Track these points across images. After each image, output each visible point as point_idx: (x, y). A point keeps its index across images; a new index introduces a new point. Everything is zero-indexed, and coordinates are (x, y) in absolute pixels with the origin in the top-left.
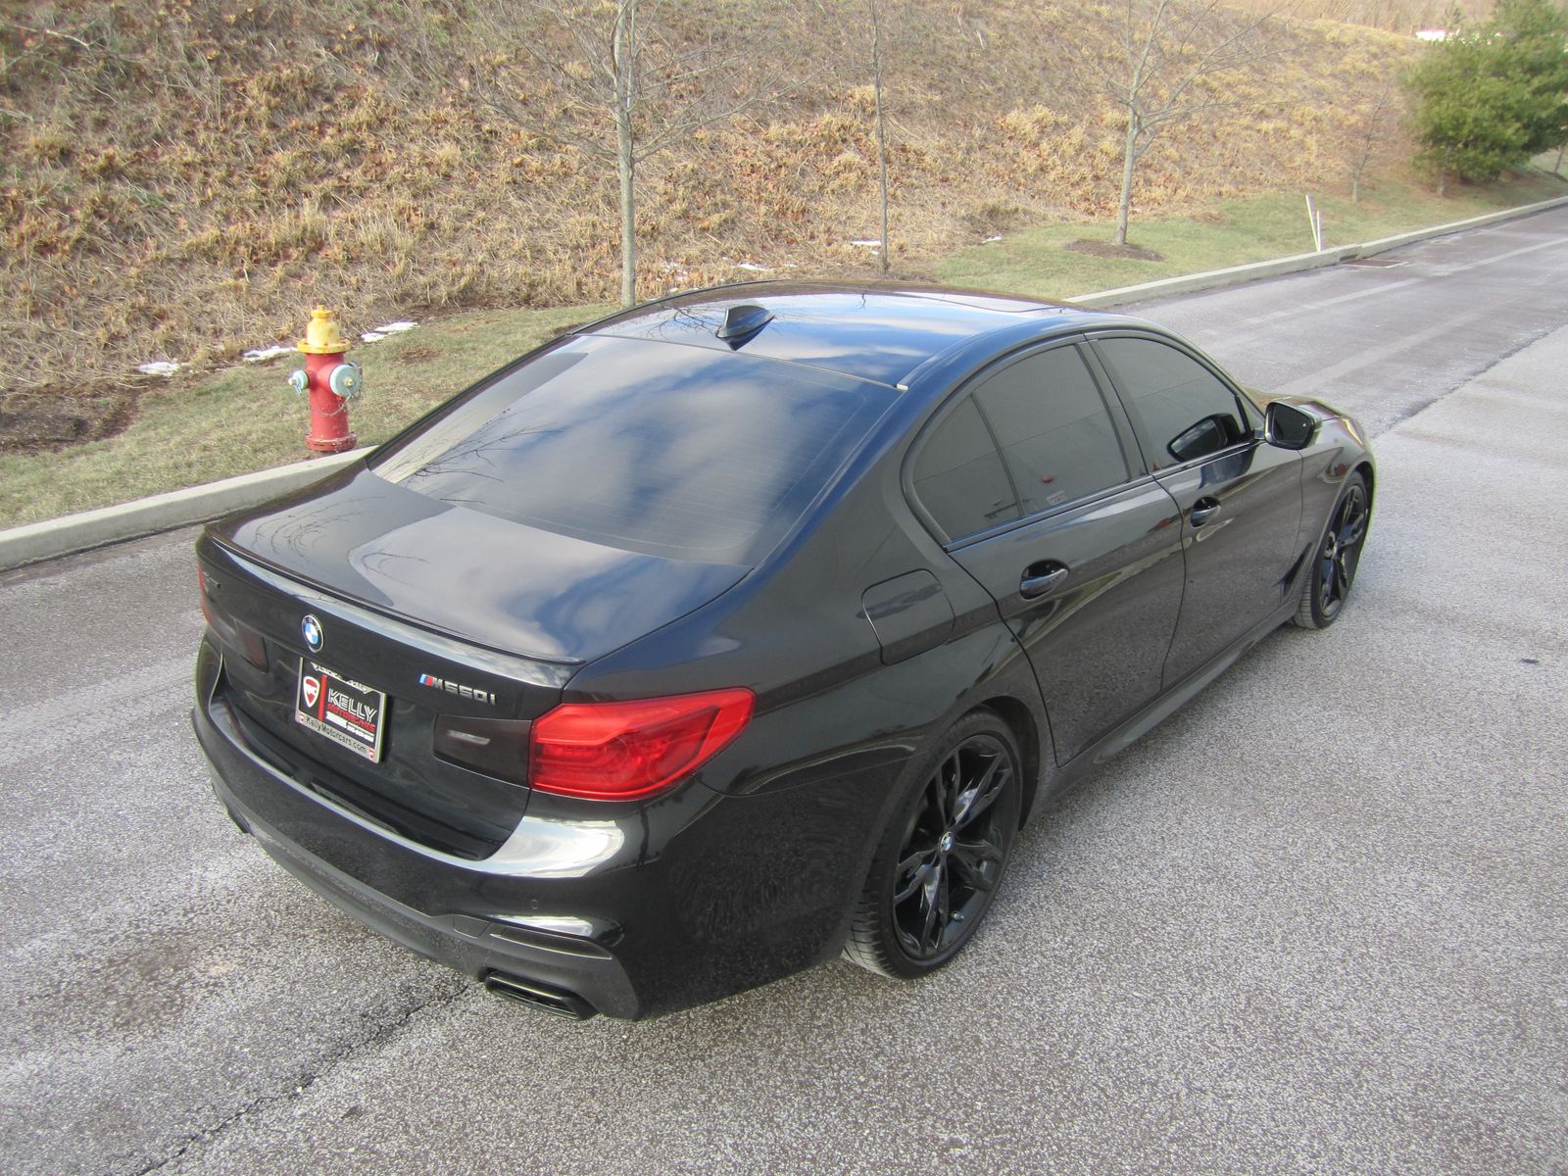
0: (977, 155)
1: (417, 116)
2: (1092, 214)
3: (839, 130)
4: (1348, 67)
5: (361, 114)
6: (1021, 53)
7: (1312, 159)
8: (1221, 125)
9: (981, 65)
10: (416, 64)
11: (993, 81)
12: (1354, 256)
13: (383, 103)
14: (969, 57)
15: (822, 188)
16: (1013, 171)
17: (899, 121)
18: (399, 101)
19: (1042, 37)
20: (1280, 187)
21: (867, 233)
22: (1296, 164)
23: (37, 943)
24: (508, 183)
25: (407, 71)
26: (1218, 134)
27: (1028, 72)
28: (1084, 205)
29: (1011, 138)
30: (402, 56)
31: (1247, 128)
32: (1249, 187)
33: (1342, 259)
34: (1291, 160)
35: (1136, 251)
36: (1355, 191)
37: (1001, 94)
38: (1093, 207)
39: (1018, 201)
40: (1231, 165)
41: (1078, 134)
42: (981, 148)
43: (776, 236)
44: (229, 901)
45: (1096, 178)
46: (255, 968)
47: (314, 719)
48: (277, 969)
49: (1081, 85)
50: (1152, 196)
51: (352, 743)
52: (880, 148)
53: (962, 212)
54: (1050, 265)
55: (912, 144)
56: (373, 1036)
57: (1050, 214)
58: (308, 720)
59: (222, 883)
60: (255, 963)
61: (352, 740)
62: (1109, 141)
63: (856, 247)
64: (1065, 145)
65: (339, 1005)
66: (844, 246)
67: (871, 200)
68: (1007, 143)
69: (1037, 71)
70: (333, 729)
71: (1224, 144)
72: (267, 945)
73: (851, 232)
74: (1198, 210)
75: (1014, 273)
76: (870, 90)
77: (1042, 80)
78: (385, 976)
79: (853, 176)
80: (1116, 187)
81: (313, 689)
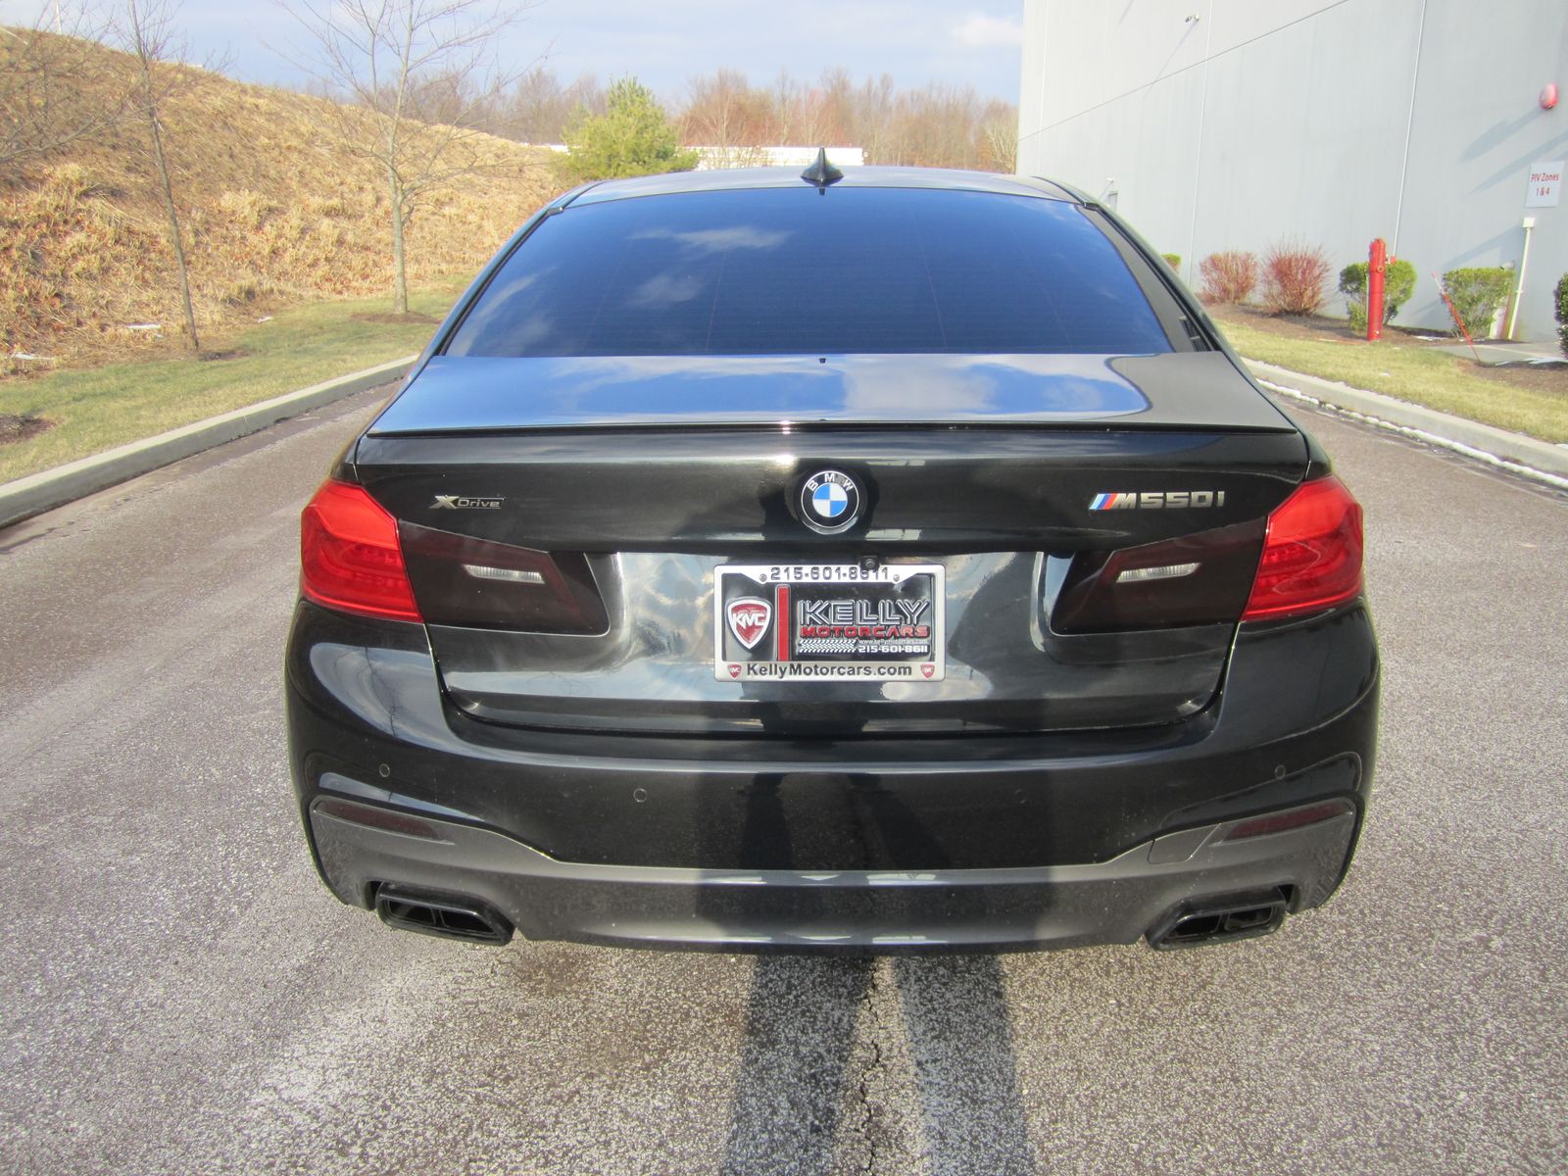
0: (206, 239)
2: (340, 293)
3: (55, 210)
6: (203, 140)
11: (187, 167)
15: (63, 272)
16: (249, 253)
17: (111, 202)
19: (218, 125)
21: (141, 317)
22: (486, 245)
27: (218, 159)
28: (328, 286)
29: (231, 222)
31: (434, 214)
37: (201, 179)
38: (339, 286)
39: (268, 283)
40: (436, 247)
41: (294, 219)
42: (208, 231)
43: (38, 324)
44: (385, 1107)
45: (327, 259)
46: (574, 1158)
47: (766, 664)
48: (607, 1143)
49: (273, 173)
50: (389, 274)
51: (874, 670)
52: (110, 231)
53: (221, 295)
54: (356, 333)
55: (136, 227)
56: (869, 1143)
57: (304, 294)
58: (749, 668)
59: (334, 1094)
60: (565, 1154)
61: (874, 665)
62: (326, 225)
63: (135, 331)
64: (287, 227)
65: (765, 1136)
66: (121, 330)
67: (124, 284)
68: (230, 226)
69: (226, 158)
70: (821, 664)
71: (421, 228)
72: (542, 1126)
73: (119, 317)
74: (436, 285)
75: (330, 342)
76: (72, 169)
77: (234, 166)
78: (762, 1079)
79: (94, 259)
80: (350, 268)
81: (755, 616)
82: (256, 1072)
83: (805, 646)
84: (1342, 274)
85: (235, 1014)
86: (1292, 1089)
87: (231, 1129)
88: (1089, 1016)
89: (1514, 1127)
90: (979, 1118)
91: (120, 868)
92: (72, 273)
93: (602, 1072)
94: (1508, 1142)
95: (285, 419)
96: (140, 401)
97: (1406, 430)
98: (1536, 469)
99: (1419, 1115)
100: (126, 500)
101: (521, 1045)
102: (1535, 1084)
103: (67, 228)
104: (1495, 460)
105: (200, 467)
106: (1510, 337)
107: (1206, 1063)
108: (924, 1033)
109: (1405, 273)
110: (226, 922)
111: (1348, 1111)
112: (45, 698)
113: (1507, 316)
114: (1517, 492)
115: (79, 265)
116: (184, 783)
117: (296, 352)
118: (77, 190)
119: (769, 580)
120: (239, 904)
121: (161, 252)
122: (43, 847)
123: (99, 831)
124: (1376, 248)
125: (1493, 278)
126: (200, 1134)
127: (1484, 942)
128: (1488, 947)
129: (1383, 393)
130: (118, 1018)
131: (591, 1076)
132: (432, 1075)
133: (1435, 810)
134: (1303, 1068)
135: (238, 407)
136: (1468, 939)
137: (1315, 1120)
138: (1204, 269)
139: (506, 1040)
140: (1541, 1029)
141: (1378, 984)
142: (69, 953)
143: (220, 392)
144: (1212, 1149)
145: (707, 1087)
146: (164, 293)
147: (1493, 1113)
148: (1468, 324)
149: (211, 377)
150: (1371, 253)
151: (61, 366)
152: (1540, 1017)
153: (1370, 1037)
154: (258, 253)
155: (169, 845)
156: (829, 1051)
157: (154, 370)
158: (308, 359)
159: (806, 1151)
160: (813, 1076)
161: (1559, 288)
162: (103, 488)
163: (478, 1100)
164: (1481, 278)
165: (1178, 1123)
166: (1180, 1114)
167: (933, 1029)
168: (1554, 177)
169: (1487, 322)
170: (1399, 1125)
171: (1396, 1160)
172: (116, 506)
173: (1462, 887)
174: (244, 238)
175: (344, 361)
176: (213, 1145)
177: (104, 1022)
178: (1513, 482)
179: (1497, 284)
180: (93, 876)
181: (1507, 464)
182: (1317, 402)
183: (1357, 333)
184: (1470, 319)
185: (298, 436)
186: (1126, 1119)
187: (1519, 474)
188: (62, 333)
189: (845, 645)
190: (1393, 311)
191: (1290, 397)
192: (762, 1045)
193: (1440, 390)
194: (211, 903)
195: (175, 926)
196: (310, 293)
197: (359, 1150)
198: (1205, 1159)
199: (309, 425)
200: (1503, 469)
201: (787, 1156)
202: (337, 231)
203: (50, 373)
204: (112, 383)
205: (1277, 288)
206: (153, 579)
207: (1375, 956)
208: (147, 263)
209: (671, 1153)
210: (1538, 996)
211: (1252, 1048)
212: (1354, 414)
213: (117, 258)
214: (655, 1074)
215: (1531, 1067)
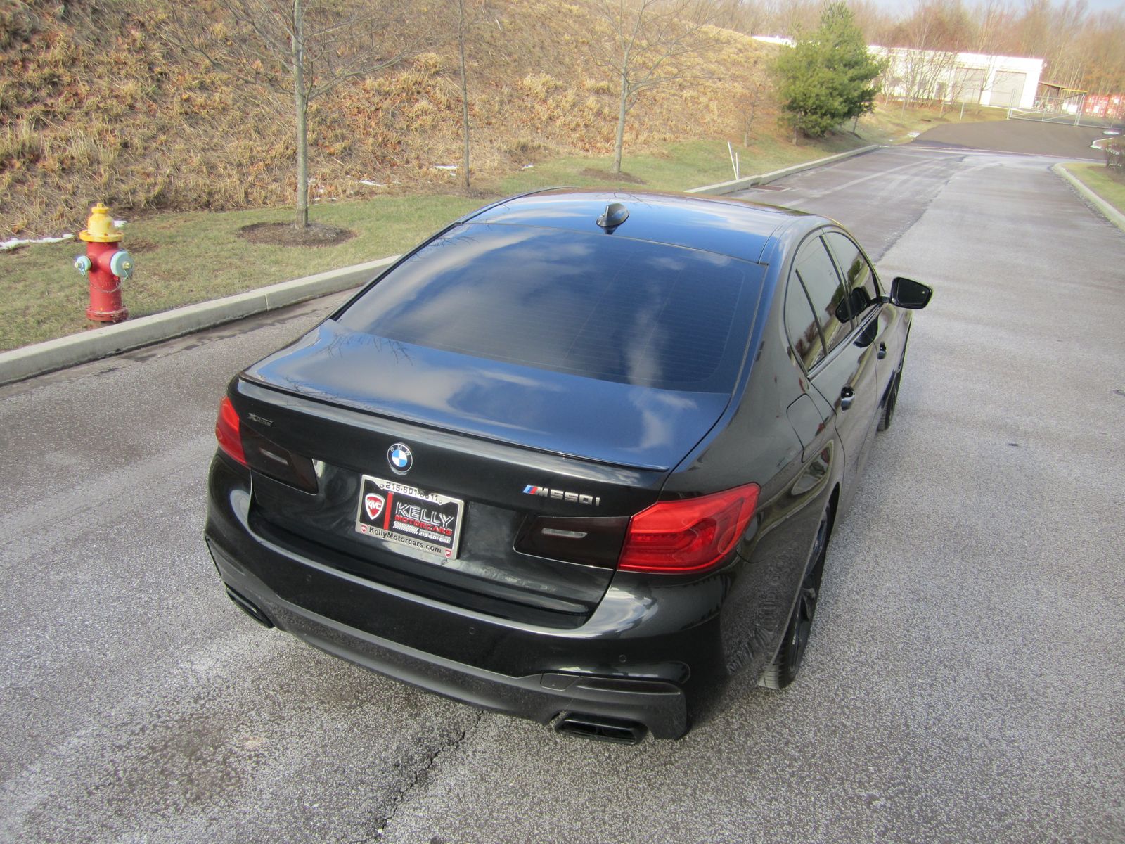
0: (507, 107)
1: (101, 58)
2: (587, 150)
3: (414, 84)
4: (726, 57)
5: (56, 53)
6: (526, 35)
7: (716, 118)
8: (657, 92)
9: (501, 42)
10: (95, 17)
11: (510, 55)
12: (757, 184)
13: (73, 46)
14: (492, 36)
15: (408, 126)
16: (533, 119)
17: (452, 79)
18: (85, 45)
19: (538, 25)
20: (700, 135)
21: (445, 160)
22: (706, 121)
23: (74, 741)
24: (181, 114)
25: (88, 21)
26: (657, 98)
27: (532, 49)
28: (581, 144)
29: (527, 95)
30: (83, 10)
31: (674, 95)
32: (681, 136)
33: (752, 185)
34: (703, 118)
35: (628, 177)
36: (745, 140)
37: (517, 64)
38: (587, 146)
39: (539, 141)
40: (668, 120)
41: (571, 95)
42: (509, 101)
43: (382, 161)
44: (228, 686)
45: (586, 126)
46: (283, 738)
47: (378, 529)
48: (302, 737)
49: (567, 60)
51: (425, 546)
52: (444, 99)
53: (505, 147)
56: (414, 780)
58: (370, 530)
59: (213, 673)
60: (281, 735)
61: (425, 543)
62: (592, 100)
63: (439, 170)
64: (564, 101)
65: (372, 759)
66: (431, 169)
67: (443, 137)
68: (526, 99)
69: (538, 49)
70: (402, 536)
71: (662, 106)
72: (283, 719)
73: (433, 159)
76: (431, 57)
77: (541, 55)
78: (395, 733)
79: (429, 119)
80: (600, 132)
81: (377, 504)
82: (190, 652)
83: (397, 525)
87: (163, 675)
90: (476, 788)
92: (413, 128)
93: (329, 702)
101: (305, 677)
103: (418, 97)
107: (620, 805)
115: (419, 123)
118: (433, 70)
119: (385, 488)
126: (150, 673)
127: (872, 799)
128: (869, 803)
130: (156, 608)
132: (256, 679)
134: (671, 828)
136: (863, 794)
139: (301, 672)
142: (159, 569)
145: (367, 727)
151: (384, 192)
154: (539, 119)
156: (439, 729)
159: (383, 773)
163: (267, 696)
166: (577, 825)
173: (902, 761)
174: (532, 108)
177: (150, 608)
186: (547, 817)
188: (395, 168)
189: (413, 530)
192: (411, 715)
196: (563, 150)
197: (203, 703)
202: (598, 106)
203: (375, 197)
204: (405, 209)
207: (790, 783)
208: (463, 123)
213: (444, 119)
214: (350, 712)
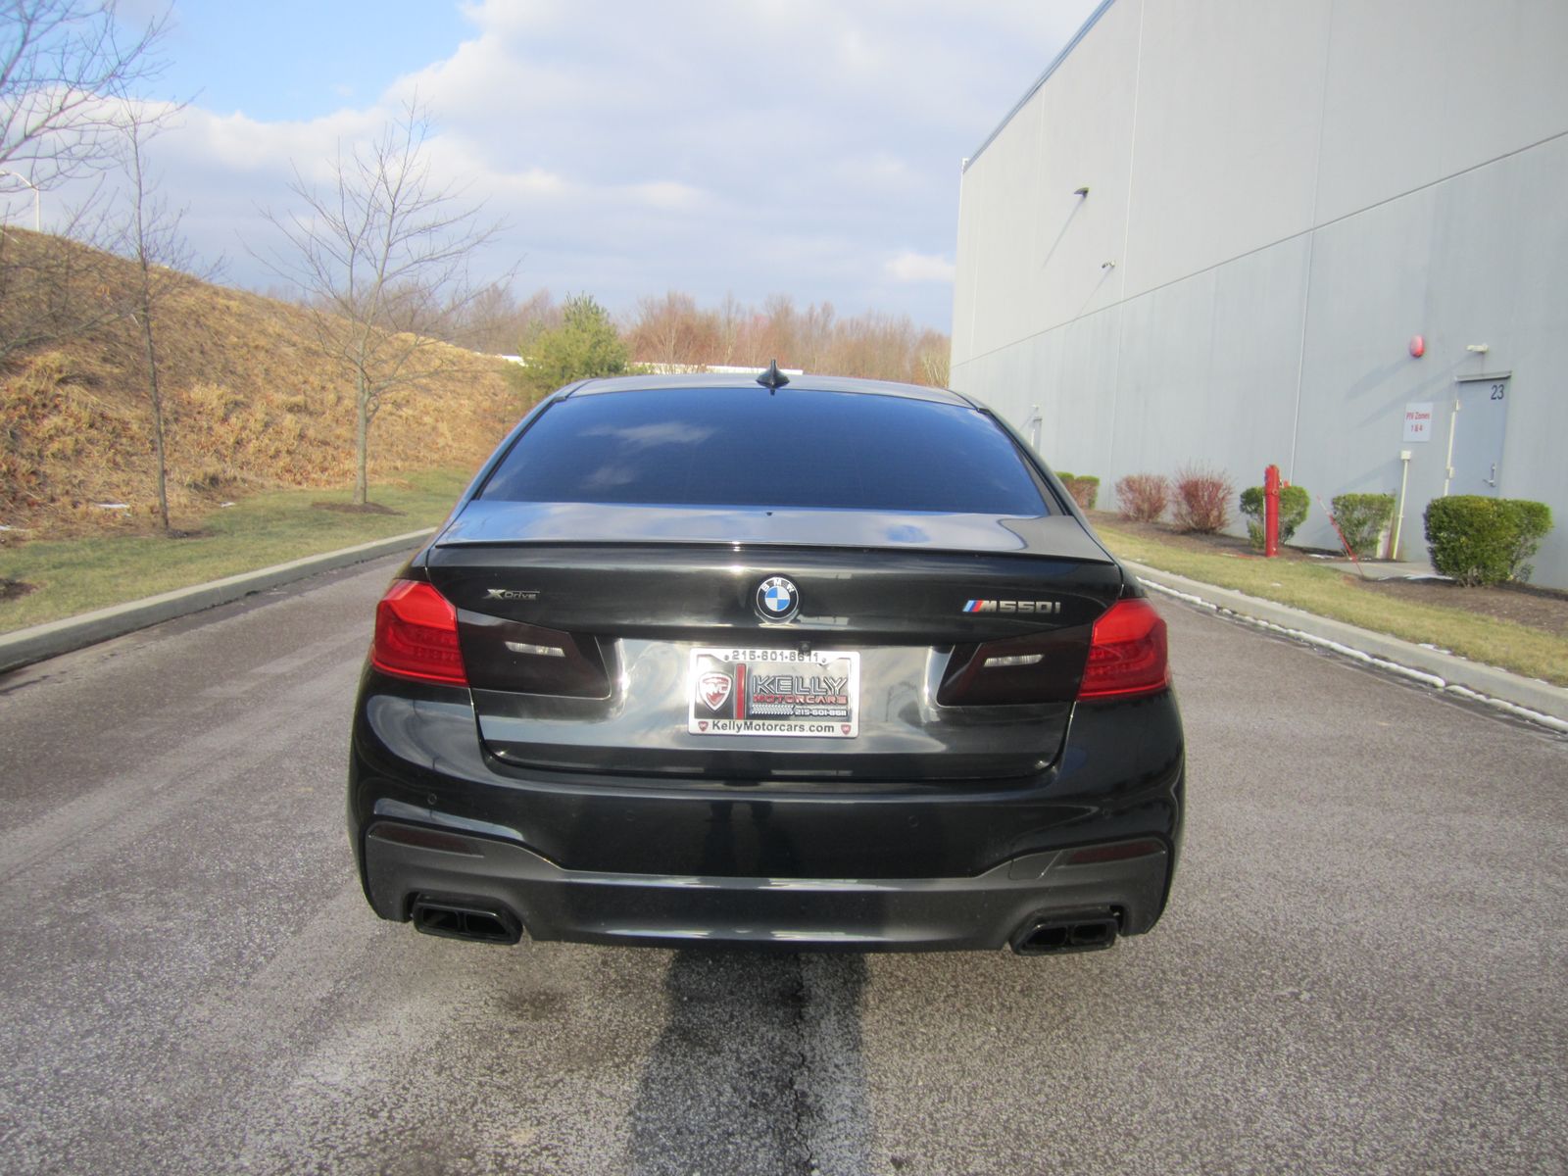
0: (174, 427)
2: (300, 483)
3: (35, 395)
6: (176, 336)
9: (144, 343)
11: (160, 360)
14: (129, 336)
15: (40, 451)
16: (214, 443)
17: (87, 390)
19: (191, 323)
21: (111, 497)
22: (440, 446)
27: (189, 354)
28: (288, 476)
29: (199, 413)
31: (391, 414)
32: (416, 463)
34: (434, 442)
37: (172, 372)
38: (298, 478)
39: (232, 472)
40: (392, 445)
41: (259, 412)
42: (176, 420)
43: (14, 499)
44: (404, 1088)
45: (289, 452)
46: (561, 1121)
47: (727, 721)
48: (587, 1112)
49: (240, 370)
50: (346, 468)
51: (807, 727)
52: (85, 416)
53: (188, 479)
54: (316, 520)
55: (110, 414)
56: (795, 1114)
57: (265, 483)
58: (714, 725)
59: (363, 1080)
60: (553, 1119)
61: (807, 724)
62: (289, 420)
63: (105, 509)
64: (252, 420)
65: (713, 1109)
66: (91, 508)
67: (95, 466)
68: (198, 417)
69: (197, 353)
70: (767, 722)
71: (379, 427)
72: (534, 1101)
73: (91, 496)
74: (391, 480)
75: (292, 526)
76: (54, 357)
77: (204, 362)
78: (711, 1075)
79: (69, 441)
80: (310, 461)
81: (720, 685)
82: (295, 1065)
83: (757, 708)
84: (1242, 496)
85: (272, 1028)
86: (1130, 1084)
87: (279, 1101)
88: (973, 1038)
89: (1298, 1108)
90: (883, 1099)
91: (157, 930)
92: (48, 453)
93: (580, 1068)
94: (1292, 1117)
95: (255, 592)
96: (117, 571)
97: (1292, 632)
98: (1400, 665)
99: (1227, 1101)
100: (112, 655)
101: (512, 1051)
102: (1319, 1083)
103: (46, 411)
104: (1367, 658)
105: (179, 631)
106: (1395, 557)
107: (1065, 1068)
108: (841, 1047)
109: (1299, 498)
110: (255, 967)
111: (1173, 1098)
112: (66, 807)
113: (1391, 538)
114: (1382, 684)
115: (55, 446)
116: (202, 871)
117: (262, 534)
118: (57, 376)
119: (730, 659)
120: (265, 955)
121: (132, 438)
122: (86, 914)
123: (133, 904)
124: (1271, 473)
125: (1376, 505)
126: (255, 1103)
127: (1296, 996)
128: (1298, 999)
129: (1273, 600)
130: (173, 1029)
131: (572, 1071)
132: (440, 1070)
133: (1271, 909)
134: (1140, 1071)
135: (210, 580)
136: (1283, 993)
137: (1146, 1103)
138: (1120, 490)
139: (500, 1048)
140: (1331, 1050)
141: (1207, 1020)
142: (123, 986)
143: (192, 567)
144: (1064, 1119)
145: (666, 1079)
146: (133, 475)
147: (1284, 1100)
148: (1356, 543)
149: (181, 553)
150: (1266, 478)
151: (38, 538)
152: (1331, 1043)
153: (1195, 1053)
154: (223, 443)
155: (197, 915)
156: (764, 1058)
157: (127, 544)
158: (274, 541)
159: (746, 1118)
160: (752, 1073)
161: (1428, 511)
162: (88, 644)
163: (480, 1084)
164: (1367, 502)
165: (1039, 1104)
166: (1042, 1098)
167: (849, 1044)
168: (1425, 416)
169: (1373, 543)
170: (1211, 1107)
171: (1206, 1127)
172: (104, 660)
173: (1284, 960)
174: (210, 428)
175: (308, 544)
176: (267, 1110)
177: (162, 1032)
178: (1380, 675)
179: (1381, 508)
180: (134, 935)
181: (1376, 661)
182: (1215, 607)
183: (1257, 550)
184: (1358, 539)
185: (269, 607)
186: (998, 1101)
187: (1387, 670)
188: (36, 508)
189: (786, 709)
190: (1289, 531)
191: (1192, 602)
192: (710, 1053)
193: (1324, 598)
194: (240, 955)
195: (212, 970)
196: (271, 482)
197: (387, 1115)
198: (1058, 1125)
199: (277, 599)
200: (1373, 665)
201: (731, 1120)
202: (299, 426)
203: (28, 544)
204: (88, 553)
205: (1185, 508)
206: (149, 719)
207: (1207, 1003)
208: (119, 447)
209: (639, 1119)
210: (1332, 1030)
211: (1102, 1059)
212: (1247, 618)
213: (90, 441)
214: (623, 1071)
215: (1320, 1073)
